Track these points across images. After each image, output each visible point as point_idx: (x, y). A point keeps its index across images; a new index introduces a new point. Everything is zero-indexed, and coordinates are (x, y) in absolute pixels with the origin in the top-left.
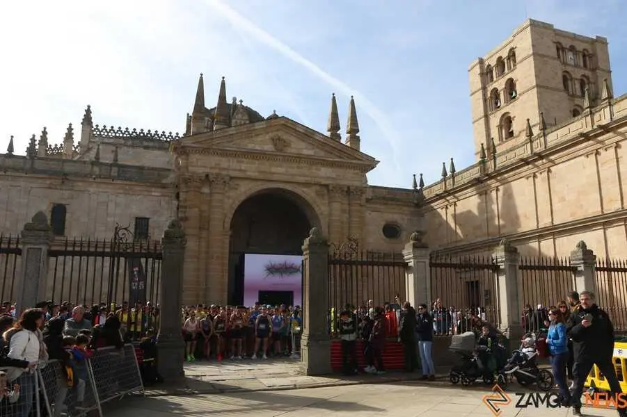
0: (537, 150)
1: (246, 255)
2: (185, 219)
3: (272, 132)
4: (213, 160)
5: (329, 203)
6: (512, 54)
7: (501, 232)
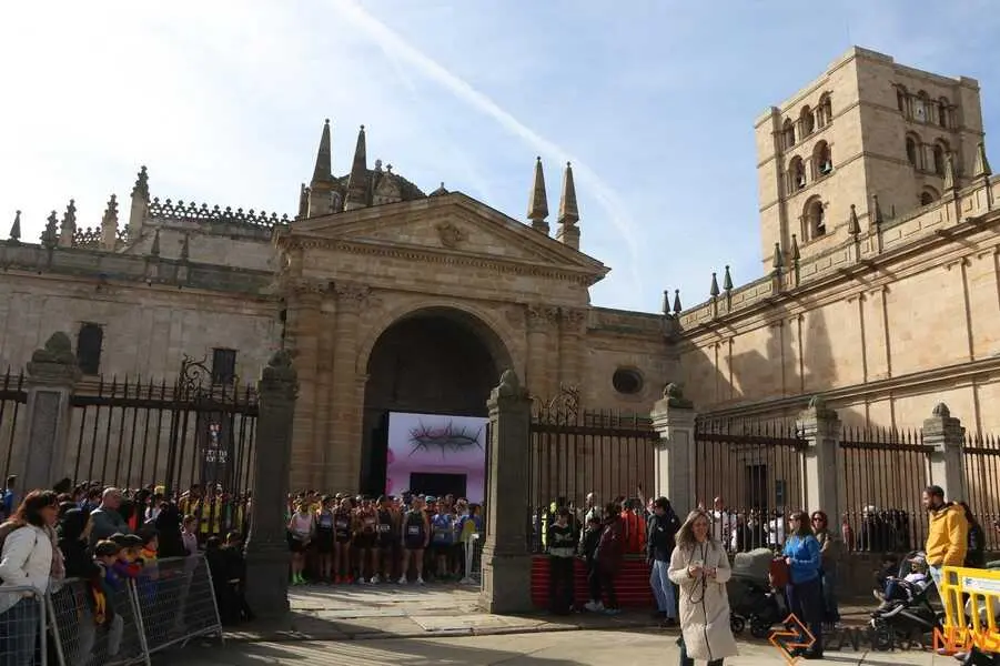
0: (867, 256)
1: (391, 413)
2: (296, 353)
3: (439, 216)
4: (344, 259)
5: (528, 334)
6: (826, 102)
7: (806, 388)
